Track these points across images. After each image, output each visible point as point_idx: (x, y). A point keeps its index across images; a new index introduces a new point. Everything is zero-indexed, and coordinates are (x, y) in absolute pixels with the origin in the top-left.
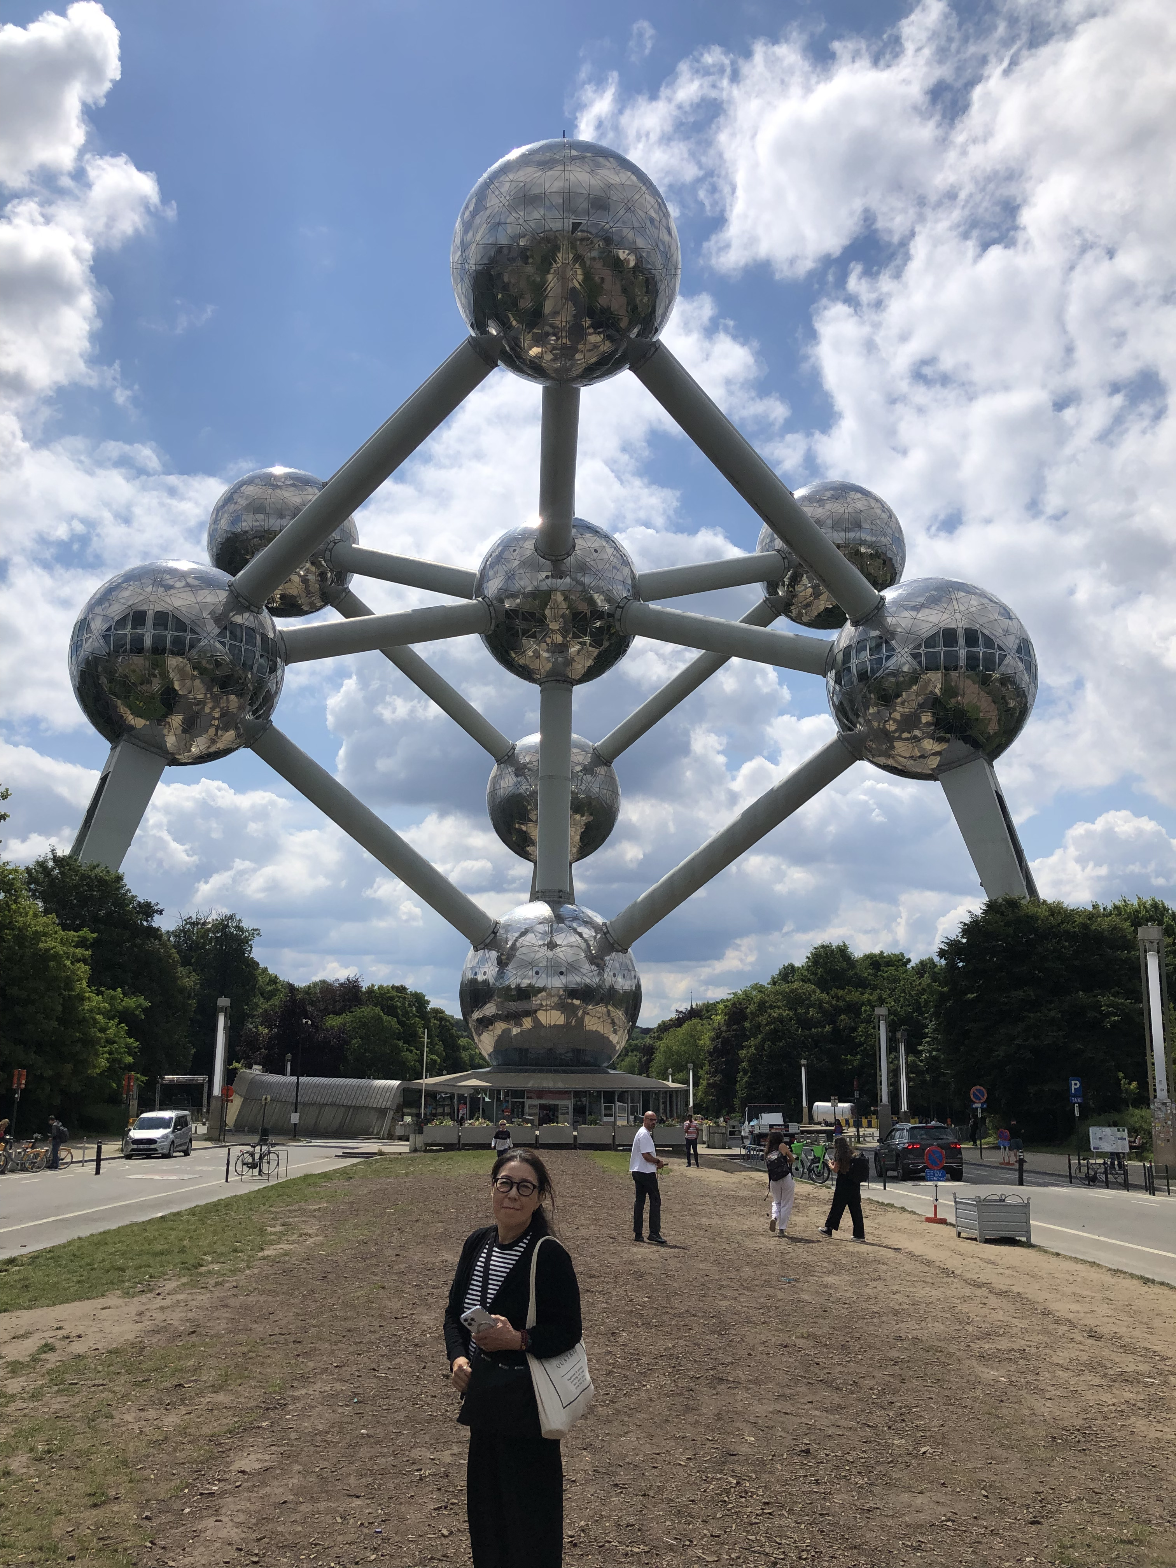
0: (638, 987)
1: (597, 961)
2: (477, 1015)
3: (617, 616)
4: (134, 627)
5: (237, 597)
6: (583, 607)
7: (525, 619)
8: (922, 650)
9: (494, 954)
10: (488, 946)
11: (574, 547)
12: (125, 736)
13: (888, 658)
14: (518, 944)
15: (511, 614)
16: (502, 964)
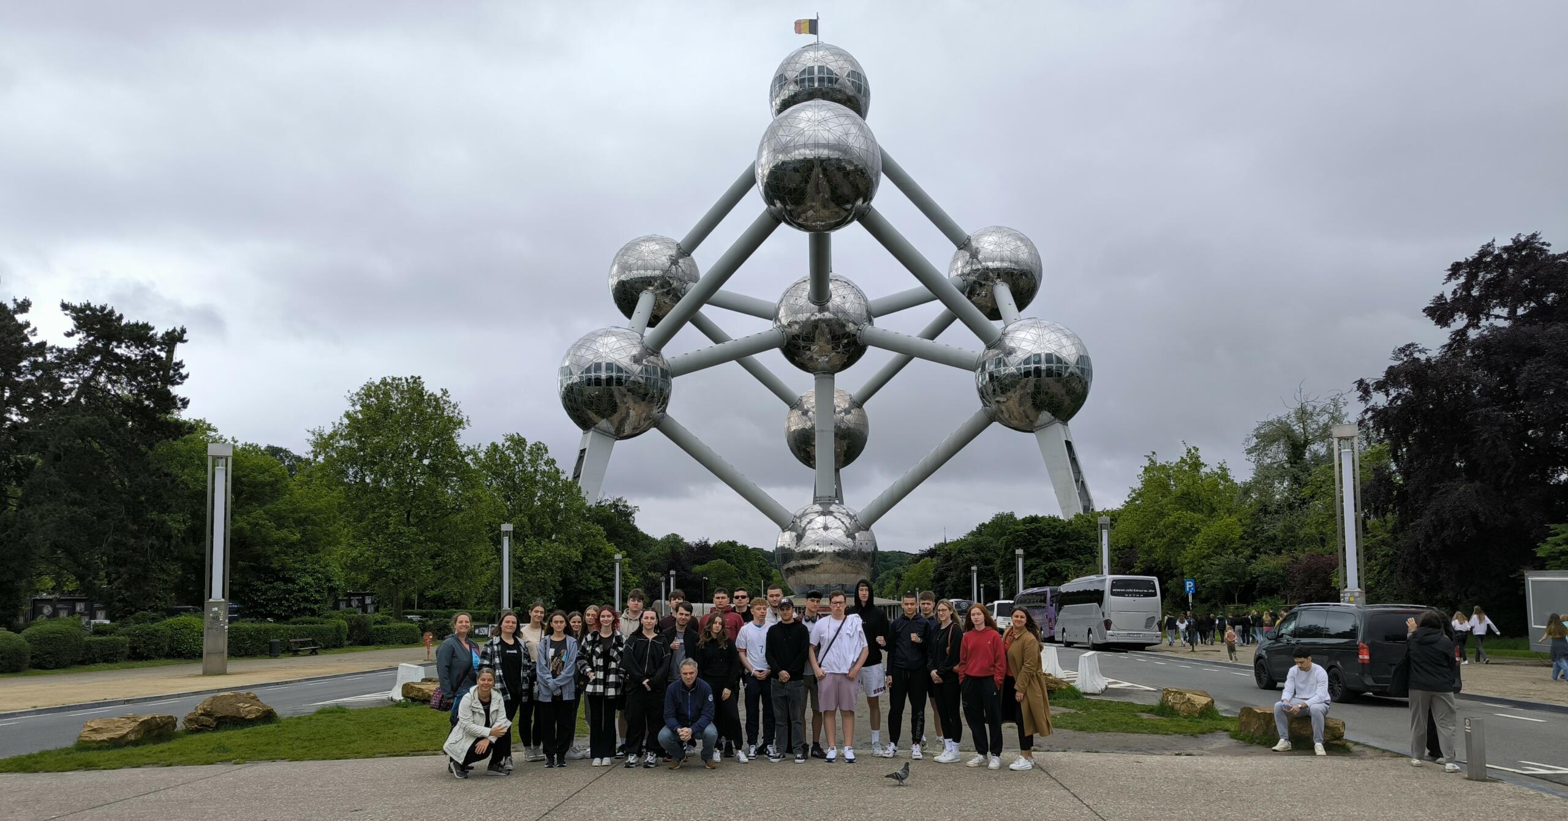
0: (876, 548)
1: (850, 535)
2: (786, 567)
3: (858, 334)
4: (595, 372)
5: (646, 349)
6: (839, 332)
7: (803, 340)
8: (1022, 366)
9: (794, 534)
10: (791, 530)
11: (831, 296)
12: (593, 429)
13: (1005, 370)
14: (807, 528)
15: (795, 337)
16: (800, 537)
